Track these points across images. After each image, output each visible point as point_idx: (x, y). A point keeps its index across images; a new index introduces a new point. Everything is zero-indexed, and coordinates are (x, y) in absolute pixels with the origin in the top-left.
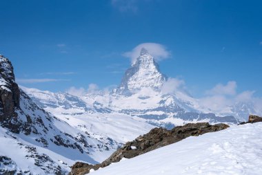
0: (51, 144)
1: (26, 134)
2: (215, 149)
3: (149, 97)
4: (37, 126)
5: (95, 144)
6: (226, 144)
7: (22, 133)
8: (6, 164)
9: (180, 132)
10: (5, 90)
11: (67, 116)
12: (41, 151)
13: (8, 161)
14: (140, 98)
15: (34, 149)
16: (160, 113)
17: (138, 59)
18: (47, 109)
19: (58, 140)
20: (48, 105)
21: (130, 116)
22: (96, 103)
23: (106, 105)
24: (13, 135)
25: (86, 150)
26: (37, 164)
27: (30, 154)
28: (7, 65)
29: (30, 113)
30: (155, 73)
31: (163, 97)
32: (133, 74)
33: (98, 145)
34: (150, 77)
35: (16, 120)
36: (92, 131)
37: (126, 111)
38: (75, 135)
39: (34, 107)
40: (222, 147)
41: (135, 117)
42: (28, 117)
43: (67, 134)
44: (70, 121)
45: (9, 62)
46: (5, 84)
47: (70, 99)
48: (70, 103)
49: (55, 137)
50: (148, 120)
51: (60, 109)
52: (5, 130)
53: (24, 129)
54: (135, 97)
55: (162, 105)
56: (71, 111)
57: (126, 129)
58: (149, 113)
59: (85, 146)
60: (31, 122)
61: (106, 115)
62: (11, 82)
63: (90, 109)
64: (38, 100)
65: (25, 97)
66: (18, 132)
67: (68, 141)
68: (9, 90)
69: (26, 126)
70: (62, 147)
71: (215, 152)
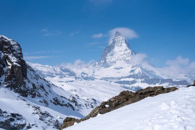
0: (51, 104)
1: (33, 97)
2: (164, 107)
3: (122, 68)
4: (40, 91)
5: (83, 103)
6: (173, 102)
7: (29, 96)
8: (18, 119)
9: (141, 94)
10: (16, 65)
11: (62, 83)
12: (44, 109)
13: (20, 117)
14: (116, 69)
15: (38, 108)
16: (131, 79)
17: (113, 40)
18: (47, 79)
19: (56, 101)
20: (48, 76)
21: (108, 82)
22: (83, 73)
23: (90, 75)
24: (23, 98)
25: (76, 108)
26: (41, 119)
27: (36, 112)
28: (17, 47)
29: (35, 82)
30: (126, 50)
31: (133, 67)
32: (110, 51)
33: (85, 104)
34: (123, 53)
35: (25, 87)
36: (80, 94)
37: (106, 79)
38: (68, 97)
39: (37, 77)
40: (169, 105)
41: (112, 83)
42: (34, 85)
43: (62, 97)
44: (64, 87)
45: (18, 45)
46: (16, 61)
47: (64, 71)
48: (64, 73)
49: (54, 99)
50: (122, 85)
51: (57, 78)
52: (17, 94)
53: (31, 94)
54: (112, 68)
55: (132, 74)
56: (65, 79)
57: (106, 92)
58: (122, 80)
59: (76, 105)
60: (36, 88)
61: (91, 82)
62: (20, 59)
63: (79, 78)
64: (41, 72)
65: (31, 70)
66: (26, 96)
67: (63, 102)
68: (19, 65)
69: (32, 91)
70: (59, 106)
71: (163, 109)
